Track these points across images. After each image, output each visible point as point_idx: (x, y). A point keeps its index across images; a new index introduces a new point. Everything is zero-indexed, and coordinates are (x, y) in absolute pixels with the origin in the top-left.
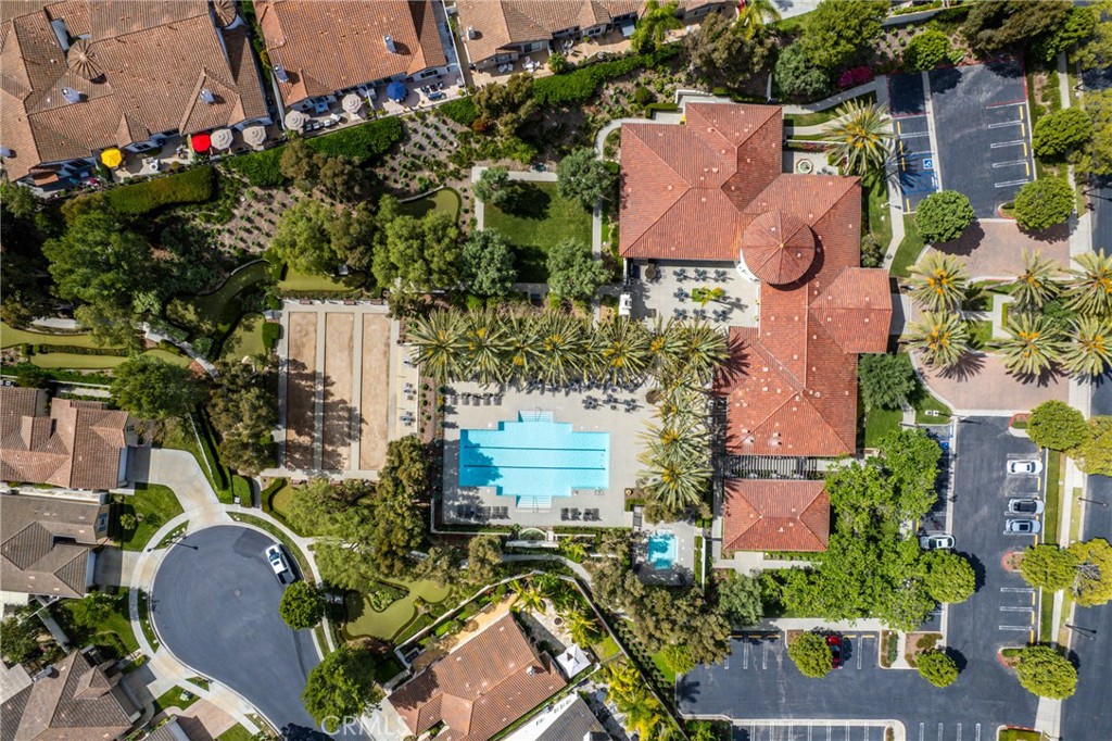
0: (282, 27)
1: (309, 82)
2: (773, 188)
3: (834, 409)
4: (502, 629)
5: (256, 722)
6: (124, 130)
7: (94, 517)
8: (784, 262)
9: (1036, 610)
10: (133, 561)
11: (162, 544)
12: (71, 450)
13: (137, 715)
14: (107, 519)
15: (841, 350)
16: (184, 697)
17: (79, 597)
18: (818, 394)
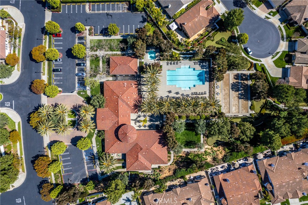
0: (255, 184)
1: (248, 170)
2: (128, 149)
3: (110, 93)
4: (192, 34)
5: (253, 8)
6: (293, 156)
7: (296, 59)
8: (126, 130)
9: (53, 43)
10: (285, 48)
11: (278, 53)
12: (303, 76)
13: (284, 9)
14: (293, 59)
15: (109, 108)
16: (272, 14)
17: (299, 39)
18: (115, 97)
